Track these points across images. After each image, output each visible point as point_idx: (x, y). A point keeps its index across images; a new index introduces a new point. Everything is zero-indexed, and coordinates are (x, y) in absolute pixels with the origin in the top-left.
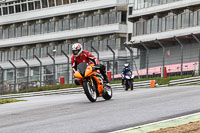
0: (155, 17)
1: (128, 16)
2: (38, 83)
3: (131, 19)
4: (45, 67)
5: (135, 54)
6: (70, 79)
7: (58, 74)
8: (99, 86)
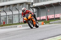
6: (7, 22)
7: (2, 20)
8: (34, 22)
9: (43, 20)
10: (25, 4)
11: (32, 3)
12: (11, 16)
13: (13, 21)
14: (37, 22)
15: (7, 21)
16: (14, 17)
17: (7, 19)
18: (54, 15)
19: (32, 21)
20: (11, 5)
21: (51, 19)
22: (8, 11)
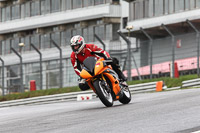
4: (8, 67)
5: (133, 46)
6: (44, 83)
7: (27, 77)
8: (114, 86)
9: (161, 75)
10: (101, 22)
11: (125, 19)
12: (55, 62)
13: (61, 80)
14: (125, 83)
15: (44, 81)
16: (65, 65)
17: (44, 73)
18: (195, 59)
19: (109, 80)
20: (56, 26)
21: (187, 73)
22: (45, 47)
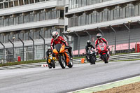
0: (84, 14)
1: (65, 14)
2: (2, 61)
3: (67, 16)
4: (7, 49)
5: (70, 40)
7: (16, 54)
8: (67, 59)
11: (66, 26)
16: (35, 49)
17: (25, 53)
